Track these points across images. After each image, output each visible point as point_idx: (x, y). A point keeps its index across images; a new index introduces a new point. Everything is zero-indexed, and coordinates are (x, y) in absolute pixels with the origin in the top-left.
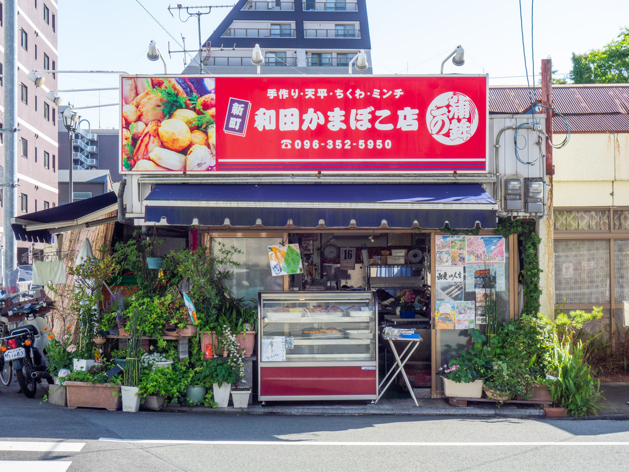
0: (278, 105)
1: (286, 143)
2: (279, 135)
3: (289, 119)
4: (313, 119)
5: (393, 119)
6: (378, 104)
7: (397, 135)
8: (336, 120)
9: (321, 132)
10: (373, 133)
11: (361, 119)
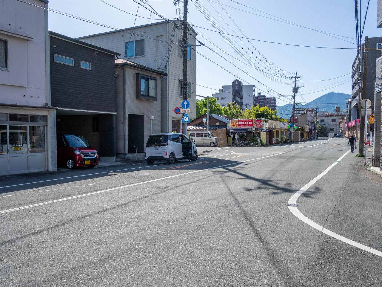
0: (241, 122)
1: (242, 125)
2: (241, 124)
3: (242, 123)
4: (244, 123)
5: (250, 123)
6: (249, 122)
7: (250, 124)
8: (245, 123)
9: (244, 124)
10: (248, 124)
11: (248, 123)
